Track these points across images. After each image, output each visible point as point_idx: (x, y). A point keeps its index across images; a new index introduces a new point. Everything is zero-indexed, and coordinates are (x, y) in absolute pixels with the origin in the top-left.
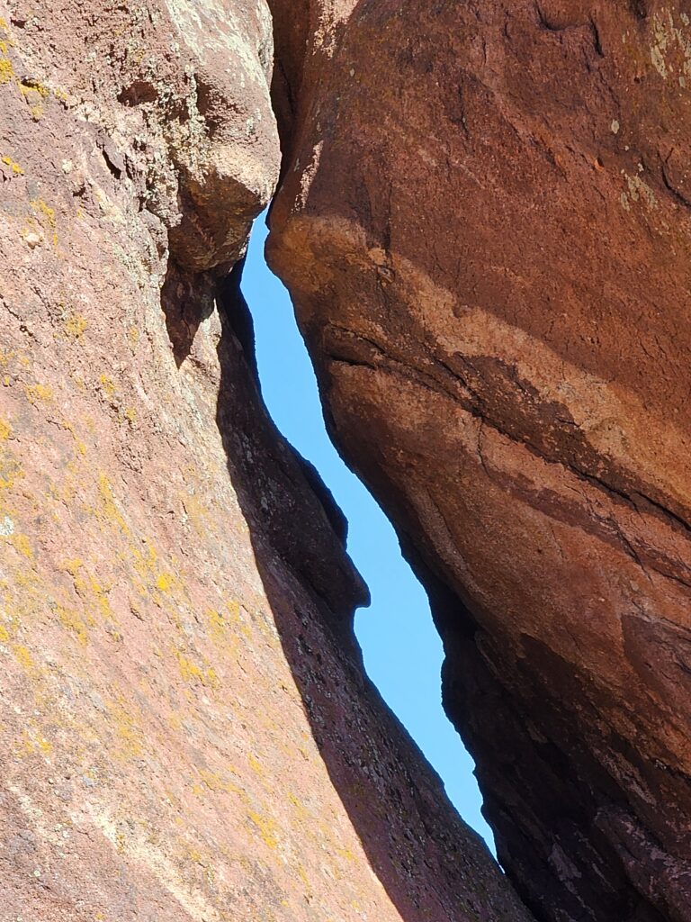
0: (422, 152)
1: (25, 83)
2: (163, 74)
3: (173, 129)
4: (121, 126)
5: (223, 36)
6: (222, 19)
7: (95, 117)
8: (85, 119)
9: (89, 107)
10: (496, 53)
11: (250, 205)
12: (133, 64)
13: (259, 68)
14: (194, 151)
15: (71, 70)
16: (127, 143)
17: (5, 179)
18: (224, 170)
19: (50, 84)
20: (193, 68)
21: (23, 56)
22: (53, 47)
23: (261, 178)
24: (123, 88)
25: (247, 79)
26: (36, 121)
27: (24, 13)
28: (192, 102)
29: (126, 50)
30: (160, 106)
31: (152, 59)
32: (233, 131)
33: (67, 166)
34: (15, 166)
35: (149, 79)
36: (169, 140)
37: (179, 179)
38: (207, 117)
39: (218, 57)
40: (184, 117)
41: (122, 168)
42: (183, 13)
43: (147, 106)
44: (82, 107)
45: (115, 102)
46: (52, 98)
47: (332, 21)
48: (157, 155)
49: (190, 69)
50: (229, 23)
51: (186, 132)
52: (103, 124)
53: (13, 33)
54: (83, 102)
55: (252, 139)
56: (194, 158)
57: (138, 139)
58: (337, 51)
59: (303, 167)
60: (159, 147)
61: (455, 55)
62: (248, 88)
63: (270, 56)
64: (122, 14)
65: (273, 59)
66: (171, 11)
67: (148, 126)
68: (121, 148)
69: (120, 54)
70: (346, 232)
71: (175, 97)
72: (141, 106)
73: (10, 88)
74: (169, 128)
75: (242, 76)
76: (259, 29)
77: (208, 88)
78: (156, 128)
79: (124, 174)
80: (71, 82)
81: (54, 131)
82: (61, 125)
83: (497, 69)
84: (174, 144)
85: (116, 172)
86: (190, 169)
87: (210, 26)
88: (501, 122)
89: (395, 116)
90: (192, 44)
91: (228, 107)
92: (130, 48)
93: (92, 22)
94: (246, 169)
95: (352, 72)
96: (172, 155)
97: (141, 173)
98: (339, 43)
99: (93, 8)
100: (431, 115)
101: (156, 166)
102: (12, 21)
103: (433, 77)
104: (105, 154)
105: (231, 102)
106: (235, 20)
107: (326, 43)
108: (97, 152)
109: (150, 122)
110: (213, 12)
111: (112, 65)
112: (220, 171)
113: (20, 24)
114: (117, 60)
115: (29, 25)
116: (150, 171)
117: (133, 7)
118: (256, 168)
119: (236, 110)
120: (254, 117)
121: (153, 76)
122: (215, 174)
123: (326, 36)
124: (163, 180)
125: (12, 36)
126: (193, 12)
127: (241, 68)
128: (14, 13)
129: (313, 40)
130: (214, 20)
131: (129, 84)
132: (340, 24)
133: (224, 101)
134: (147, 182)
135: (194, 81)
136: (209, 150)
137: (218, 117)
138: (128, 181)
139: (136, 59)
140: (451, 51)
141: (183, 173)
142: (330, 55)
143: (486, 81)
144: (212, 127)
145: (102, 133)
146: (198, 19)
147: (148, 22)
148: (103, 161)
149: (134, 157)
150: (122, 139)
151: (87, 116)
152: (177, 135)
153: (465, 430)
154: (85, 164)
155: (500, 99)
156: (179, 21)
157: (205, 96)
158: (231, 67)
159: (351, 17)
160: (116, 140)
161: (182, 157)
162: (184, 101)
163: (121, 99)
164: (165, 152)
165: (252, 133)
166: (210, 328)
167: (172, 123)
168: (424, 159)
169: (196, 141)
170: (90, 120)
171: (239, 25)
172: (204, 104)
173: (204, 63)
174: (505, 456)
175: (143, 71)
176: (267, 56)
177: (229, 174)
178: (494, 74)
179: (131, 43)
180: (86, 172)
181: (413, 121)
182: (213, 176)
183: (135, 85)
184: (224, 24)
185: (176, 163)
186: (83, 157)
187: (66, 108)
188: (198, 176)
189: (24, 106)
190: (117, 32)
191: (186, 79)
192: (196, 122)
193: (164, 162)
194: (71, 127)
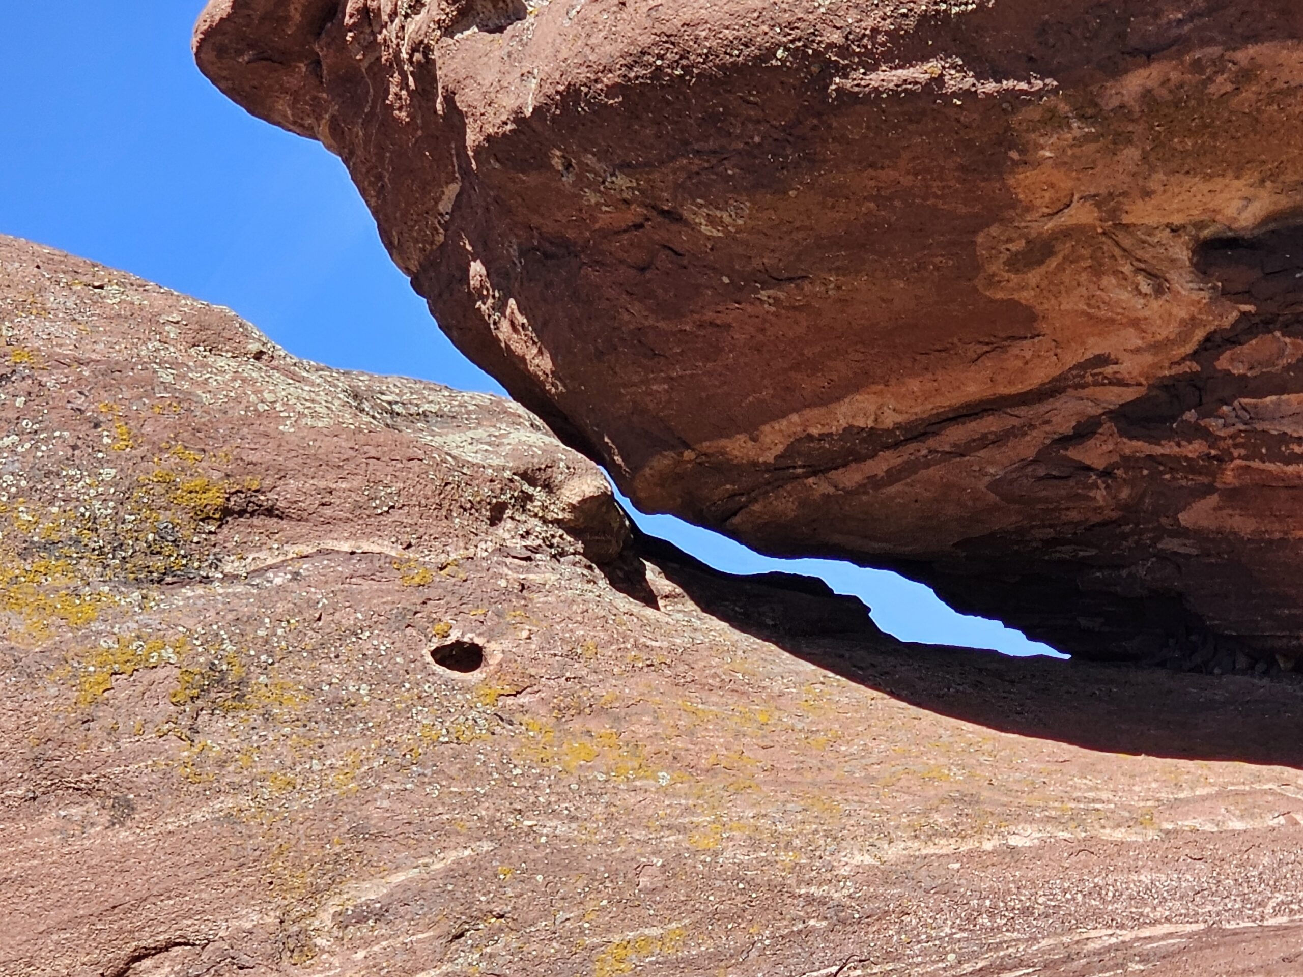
0: (655, 387)
1: (441, 569)
2: (498, 491)
3: (532, 509)
4: (507, 536)
5: (506, 441)
6: (497, 434)
7: (490, 546)
8: (486, 554)
9: (482, 545)
10: (636, 307)
11: (606, 499)
12: (479, 503)
13: (539, 435)
14: (552, 507)
15: (455, 539)
16: (518, 540)
17: (482, 622)
18: (575, 500)
19: (453, 556)
20: (508, 472)
21: (427, 559)
22: (435, 538)
23: (595, 483)
24: (488, 518)
25: (539, 448)
26: (465, 581)
27: (405, 538)
28: (526, 487)
29: (470, 501)
30: (513, 506)
31: (486, 491)
32: (560, 478)
33: (503, 583)
34: (480, 611)
35: (494, 501)
36: (536, 515)
37: (560, 527)
38: (541, 486)
39: (514, 453)
40: (530, 498)
41: (529, 553)
42: (477, 452)
43: (509, 513)
44: (479, 549)
45: (491, 529)
46: (461, 562)
47: (547, 375)
48: (538, 529)
49: (508, 474)
50: (502, 432)
51: (539, 504)
52: (498, 546)
53: (411, 554)
54: (476, 546)
55: (572, 471)
56: (556, 510)
57: (521, 532)
58: (565, 386)
59: (611, 455)
60: (534, 524)
61: (618, 328)
62: (544, 451)
63: (539, 422)
64: (449, 488)
65: (541, 421)
66: (470, 459)
67: (519, 521)
68: (518, 546)
69: (469, 505)
70: (663, 462)
71: (516, 494)
72: (505, 516)
73: (438, 579)
74: (530, 510)
75: (535, 449)
76: (520, 416)
77: (525, 472)
78: (523, 518)
79: (533, 556)
80: (462, 544)
81: (479, 575)
82: (479, 568)
83: (646, 313)
84: (540, 515)
85: (528, 559)
86: (560, 517)
87: (495, 443)
88: (674, 334)
89: (625, 386)
90: (495, 462)
91: (545, 470)
92: (470, 498)
93: (440, 506)
94: (585, 487)
95: (583, 388)
96: (545, 521)
97: (540, 546)
98: (561, 380)
99: (433, 500)
100: (639, 367)
101: (543, 534)
102: (404, 549)
103: (621, 349)
104: (514, 557)
105: (543, 466)
106: (504, 426)
107: (557, 388)
108: (509, 560)
109: (517, 518)
110: (489, 435)
111: (471, 514)
112: (574, 502)
113: (409, 546)
114: (470, 509)
115: (413, 542)
116: (543, 539)
117: (451, 478)
118: (589, 481)
119: (551, 467)
120: (562, 460)
121: (495, 497)
122: (573, 506)
123: (553, 384)
124: (553, 536)
125: (411, 555)
126: (480, 446)
127: (530, 446)
128: (401, 544)
129: (549, 391)
130: (493, 439)
131: (488, 514)
132: (552, 372)
133: (539, 469)
134: (548, 546)
135: (516, 477)
136: (558, 499)
137: (545, 480)
138: (538, 556)
139: (478, 499)
140: (615, 329)
141: (558, 522)
142: (564, 391)
143: (647, 324)
144: (548, 487)
145: (502, 550)
146: (486, 447)
147: (465, 477)
148: (516, 561)
149: (528, 543)
150: (514, 541)
151: (486, 550)
152: (536, 510)
153: (819, 487)
154: (510, 573)
155: (662, 324)
156: (478, 459)
157: (528, 477)
158: (525, 451)
159: (553, 364)
160: (512, 545)
161: (550, 516)
162: (522, 491)
163: (492, 524)
164: (540, 523)
165: (568, 468)
166: (653, 575)
167: (528, 507)
168: (659, 390)
169: (548, 502)
170: (490, 550)
171: (507, 426)
172: (533, 482)
173: (511, 464)
174: (850, 477)
175: (488, 500)
176: (538, 424)
177: (580, 499)
178: (646, 317)
179: (468, 495)
180: (515, 575)
181: (635, 378)
182: (573, 508)
183: (491, 510)
184: (500, 435)
185: (551, 522)
186: (506, 570)
187: (472, 558)
188: (567, 516)
189: (453, 580)
190: (456, 497)
191: (511, 480)
192: (538, 493)
193: (545, 528)
194: (484, 564)
